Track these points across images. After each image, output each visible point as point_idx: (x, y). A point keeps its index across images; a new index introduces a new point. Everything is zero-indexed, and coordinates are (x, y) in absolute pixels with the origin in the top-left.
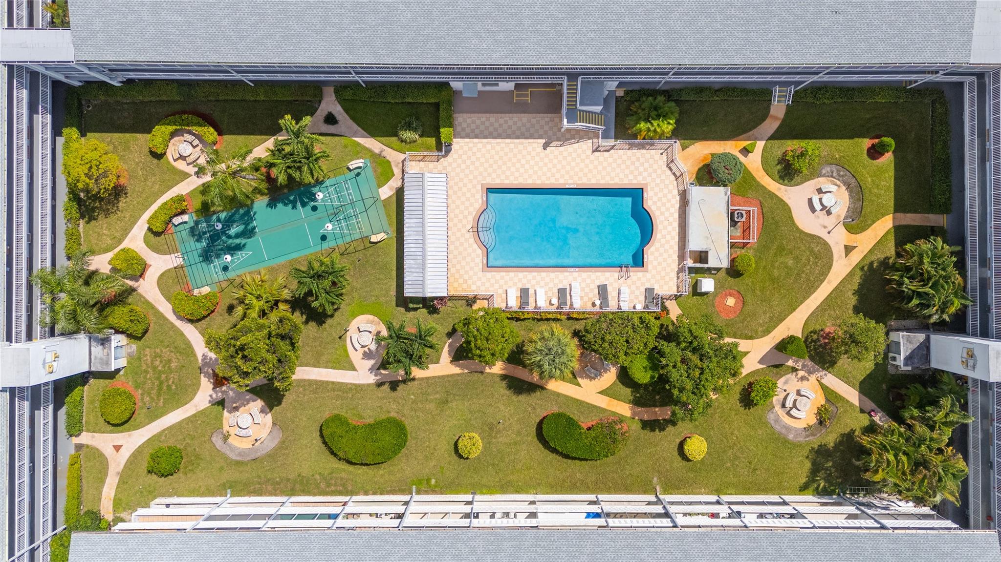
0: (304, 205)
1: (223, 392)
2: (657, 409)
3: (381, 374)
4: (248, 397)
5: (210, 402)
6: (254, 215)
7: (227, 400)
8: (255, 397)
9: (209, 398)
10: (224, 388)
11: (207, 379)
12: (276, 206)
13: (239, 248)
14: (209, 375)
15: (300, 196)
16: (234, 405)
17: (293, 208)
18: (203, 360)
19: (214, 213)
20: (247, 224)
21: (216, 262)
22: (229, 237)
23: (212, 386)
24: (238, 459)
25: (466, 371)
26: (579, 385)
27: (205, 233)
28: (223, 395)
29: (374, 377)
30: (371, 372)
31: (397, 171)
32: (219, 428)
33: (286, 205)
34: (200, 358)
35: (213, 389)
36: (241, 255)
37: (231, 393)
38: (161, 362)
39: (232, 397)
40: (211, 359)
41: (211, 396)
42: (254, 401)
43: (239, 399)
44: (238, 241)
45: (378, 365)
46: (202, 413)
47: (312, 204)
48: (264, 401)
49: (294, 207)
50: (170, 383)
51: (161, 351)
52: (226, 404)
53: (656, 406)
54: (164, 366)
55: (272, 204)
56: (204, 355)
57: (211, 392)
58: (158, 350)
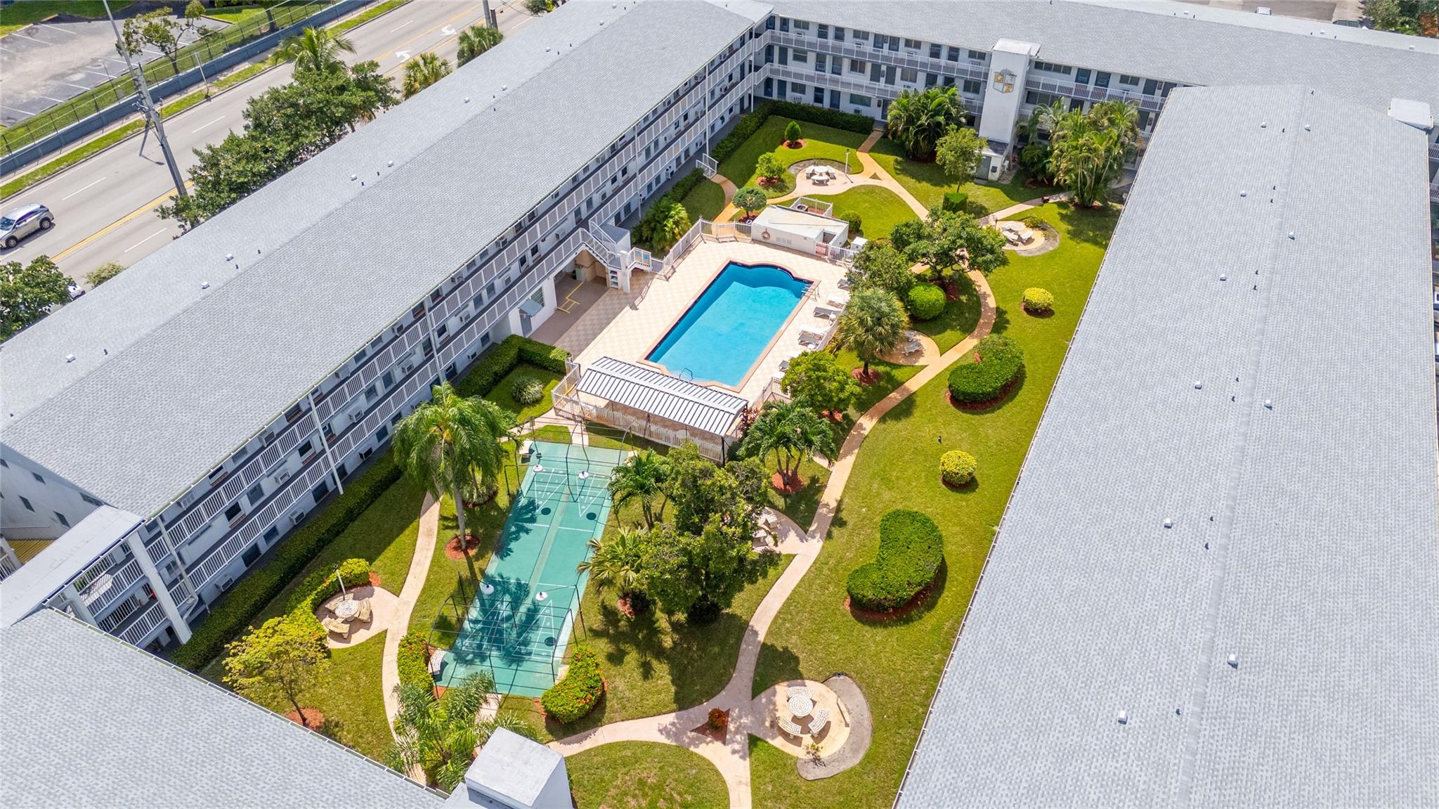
0: (533, 520)
1: (737, 731)
2: (981, 321)
3: (814, 531)
4: (764, 700)
5: (743, 758)
6: (502, 577)
7: (754, 733)
8: (769, 691)
9: (737, 756)
10: (732, 727)
11: (704, 745)
12: (510, 550)
13: (533, 612)
14: (697, 739)
15: (517, 519)
16: (767, 724)
17: (527, 533)
18: (668, 736)
19: (460, 621)
20: (506, 591)
21: (533, 647)
22: (508, 618)
23: (718, 744)
24: (861, 755)
25: (856, 451)
26: (924, 367)
27: (480, 646)
28: (741, 734)
29: (816, 540)
30: (807, 540)
31: (564, 423)
32: (796, 763)
33: (517, 539)
34: (663, 739)
35: (724, 743)
36: (543, 617)
37: (744, 720)
38: (634, 796)
39: (752, 722)
40: (673, 724)
41: (734, 752)
42: (774, 693)
43: (760, 713)
44: (523, 609)
45: (800, 530)
46: (755, 775)
47: (538, 511)
48: (783, 681)
49: (527, 531)
50: (678, 798)
51: (617, 787)
52: (760, 736)
53: (978, 320)
54: (645, 795)
55: (503, 551)
56: (661, 731)
57: (728, 748)
58: (613, 792)
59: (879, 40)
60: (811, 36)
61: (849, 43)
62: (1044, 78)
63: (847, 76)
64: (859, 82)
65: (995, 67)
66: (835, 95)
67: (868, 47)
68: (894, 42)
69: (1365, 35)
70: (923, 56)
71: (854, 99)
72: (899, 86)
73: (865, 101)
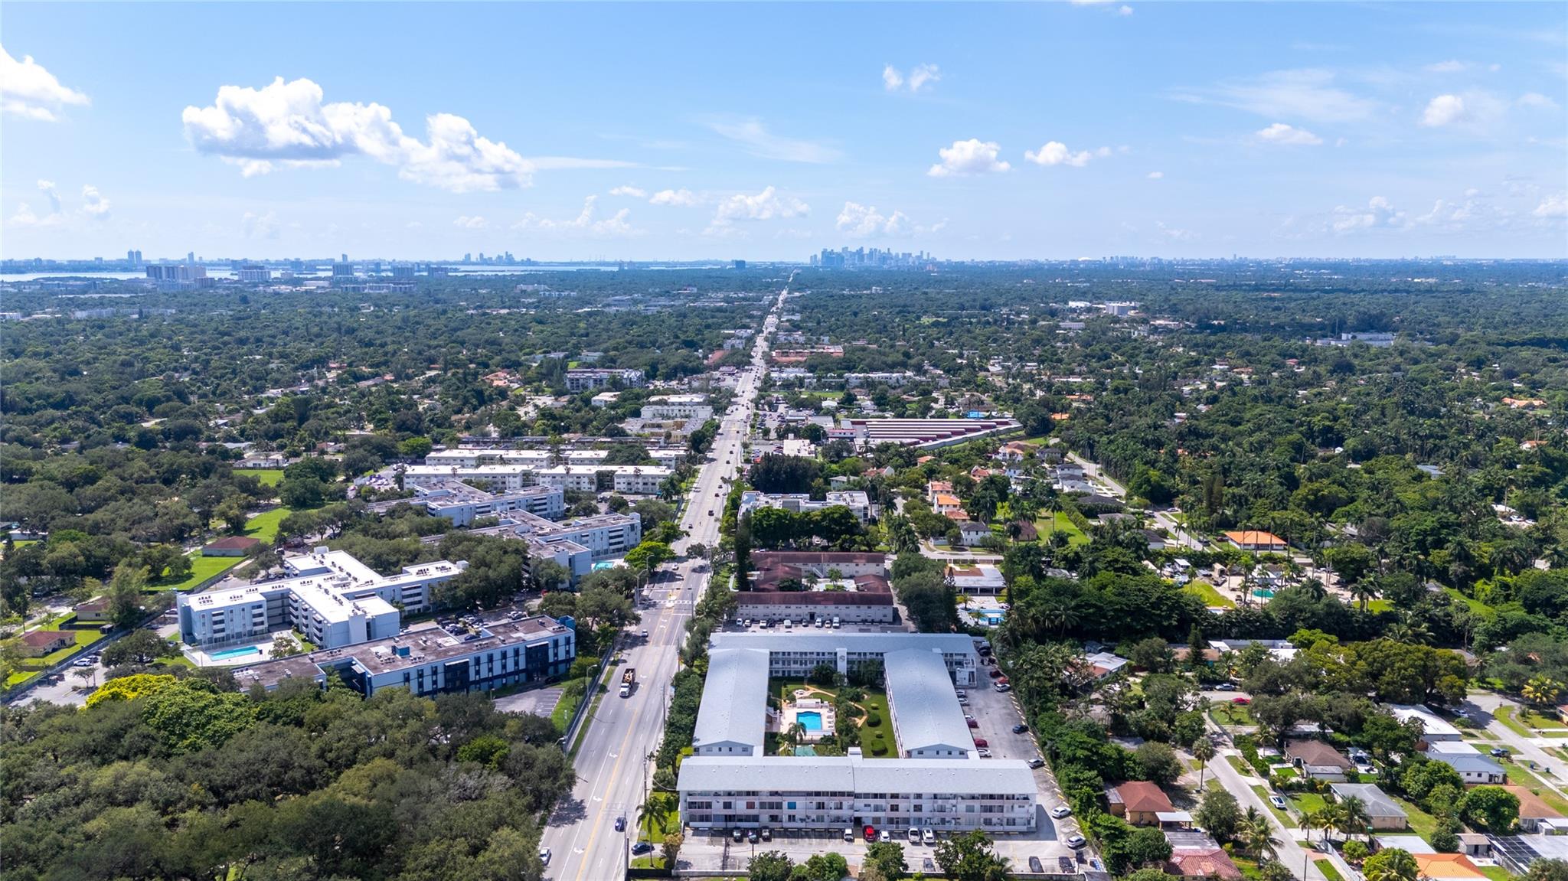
59: (801, 653)
60: (780, 656)
61: (792, 656)
62: (851, 657)
63: (793, 666)
64: (797, 666)
65: (838, 655)
66: (789, 672)
67: (798, 656)
68: (806, 654)
69: (919, 635)
70: (815, 656)
71: (795, 672)
72: (809, 666)
73: (799, 672)
